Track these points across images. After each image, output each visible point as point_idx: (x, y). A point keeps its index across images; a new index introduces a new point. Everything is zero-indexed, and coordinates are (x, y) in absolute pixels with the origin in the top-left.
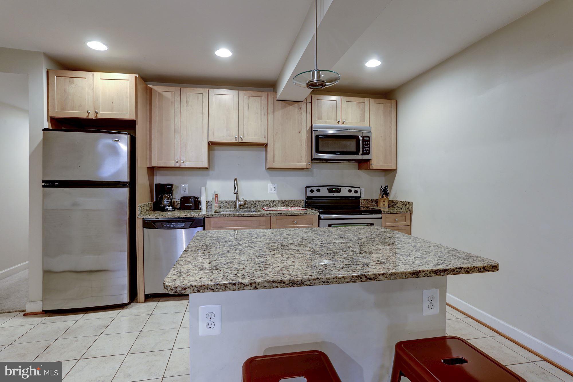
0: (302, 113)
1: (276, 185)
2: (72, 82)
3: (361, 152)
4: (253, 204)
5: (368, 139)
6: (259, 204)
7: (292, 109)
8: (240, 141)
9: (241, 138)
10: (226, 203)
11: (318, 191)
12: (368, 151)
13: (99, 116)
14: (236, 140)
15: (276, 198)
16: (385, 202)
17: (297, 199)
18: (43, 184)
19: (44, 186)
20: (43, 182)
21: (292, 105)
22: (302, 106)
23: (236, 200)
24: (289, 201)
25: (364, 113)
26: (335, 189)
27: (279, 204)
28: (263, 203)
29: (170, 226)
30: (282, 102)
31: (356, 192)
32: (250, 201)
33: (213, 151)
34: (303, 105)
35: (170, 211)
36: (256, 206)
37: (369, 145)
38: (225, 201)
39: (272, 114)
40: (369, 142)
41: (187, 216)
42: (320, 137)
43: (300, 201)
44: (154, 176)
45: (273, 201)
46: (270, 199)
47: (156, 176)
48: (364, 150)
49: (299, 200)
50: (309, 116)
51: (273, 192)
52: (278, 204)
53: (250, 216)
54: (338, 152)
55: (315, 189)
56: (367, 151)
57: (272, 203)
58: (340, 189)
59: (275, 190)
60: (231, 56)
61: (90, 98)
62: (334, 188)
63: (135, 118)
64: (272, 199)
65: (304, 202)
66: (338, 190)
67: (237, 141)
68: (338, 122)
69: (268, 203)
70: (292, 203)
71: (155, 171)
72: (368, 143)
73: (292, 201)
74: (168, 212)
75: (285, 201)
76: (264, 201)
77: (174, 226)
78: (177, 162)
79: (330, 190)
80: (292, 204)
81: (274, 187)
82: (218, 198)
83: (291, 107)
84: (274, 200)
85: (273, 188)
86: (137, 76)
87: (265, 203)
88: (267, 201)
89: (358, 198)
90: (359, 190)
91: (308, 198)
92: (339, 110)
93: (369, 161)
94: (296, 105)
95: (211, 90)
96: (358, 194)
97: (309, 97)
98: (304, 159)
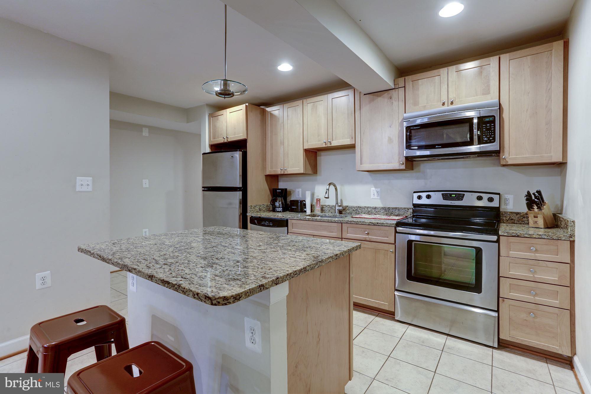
0: (393, 103)
1: (379, 190)
2: (218, 119)
3: (477, 141)
4: (355, 209)
5: (491, 119)
6: (360, 211)
7: (382, 101)
8: (329, 145)
9: (330, 142)
10: (330, 207)
11: (428, 197)
12: (491, 138)
13: (229, 140)
14: (326, 144)
15: (379, 204)
16: (537, 217)
17: (403, 207)
18: (203, 189)
19: (203, 190)
20: (203, 187)
21: (380, 96)
22: (392, 94)
23: (336, 205)
24: (393, 208)
25: (488, 81)
26: (454, 196)
27: (382, 211)
28: (364, 209)
29: (265, 224)
30: (370, 96)
31: (491, 200)
32: (351, 207)
33: (320, 157)
34: (394, 93)
35: (278, 212)
36: (357, 212)
37: (493, 129)
38: (329, 205)
39: (359, 111)
40: (492, 124)
41: (275, 217)
42: (413, 128)
43: (407, 209)
44: (278, 182)
45: (375, 208)
46: (372, 206)
47: (280, 182)
48: (484, 137)
49: (405, 208)
50: (402, 105)
51: (376, 197)
52: (380, 211)
53: (322, 221)
54: (438, 145)
55: (424, 195)
56: (488, 138)
57: (374, 210)
58: (462, 195)
59: (378, 195)
60: (292, 70)
61: (225, 128)
62: (453, 194)
63: (246, 138)
64: (374, 206)
65: (411, 211)
66: (460, 197)
67: (327, 146)
68: (444, 104)
69: (369, 210)
70: (396, 211)
71: (279, 178)
72: (490, 126)
73: (396, 208)
74: (277, 213)
75: (389, 208)
76: (366, 207)
77: (268, 224)
78: (282, 170)
79: (446, 196)
80: (397, 213)
81: (377, 192)
82: (320, 202)
83: (379, 99)
84: (376, 206)
85: (376, 194)
86: (247, 104)
87: (366, 210)
88: (368, 207)
89: (498, 209)
90: (496, 197)
91: (415, 205)
92: (444, 87)
93: (497, 153)
94: (386, 94)
95: (305, 101)
96: (495, 204)
97: (401, 81)
98: (396, 158)
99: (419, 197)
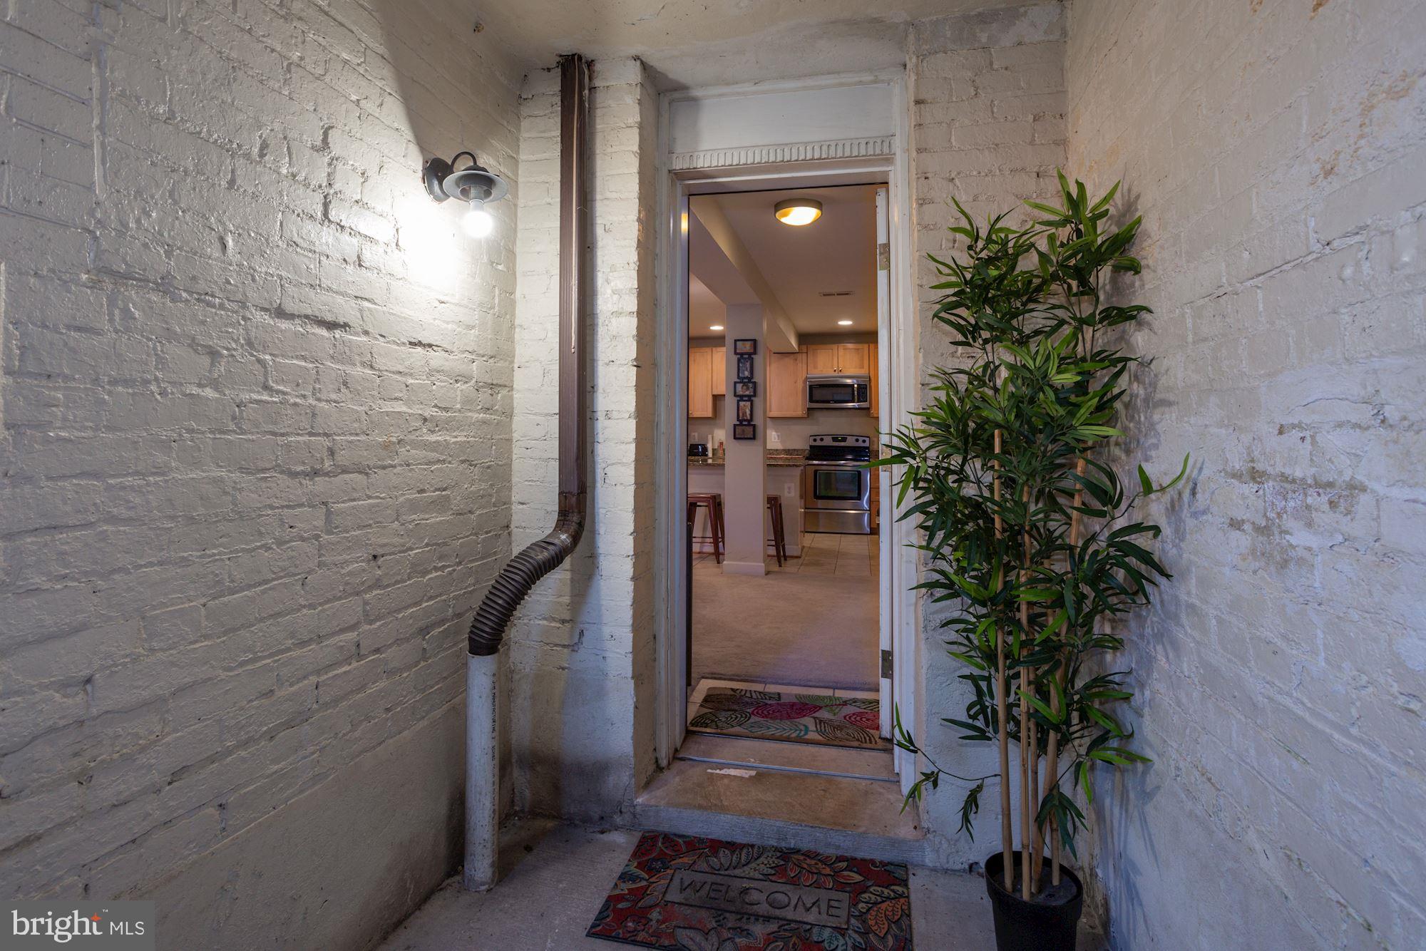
0: (798, 363)
1: (780, 434)
3: (856, 400)
5: (864, 386)
7: (790, 361)
11: (822, 440)
12: (864, 399)
15: (780, 447)
22: (797, 357)
25: (862, 360)
26: (840, 439)
27: (782, 452)
30: (778, 355)
31: (864, 441)
34: (799, 356)
39: (769, 366)
42: (813, 385)
48: (861, 398)
49: (803, 450)
50: (805, 366)
51: (776, 440)
54: (832, 401)
55: (818, 438)
58: (845, 438)
59: (778, 439)
62: (839, 437)
65: (808, 451)
66: (844, 440)
68: (835, 371)
69: (772, 452)
70: (795, 452)
72: (865, 391)
73: (797, 450)
78: (697, 412)
79: (835, 439)
80: (798, 454)
81: (778, 436)
83: (788, 358)
85: (775, 437)
89: (868, 448)
90: (867, 439)
91: (811, 446)
92: (836, 359)
93: (868, 409)
94: (792, 356)
95: (714, 349)
96: (867, 444)
97: (804, 348)
98: (800, 408)
99: (815, 440)
